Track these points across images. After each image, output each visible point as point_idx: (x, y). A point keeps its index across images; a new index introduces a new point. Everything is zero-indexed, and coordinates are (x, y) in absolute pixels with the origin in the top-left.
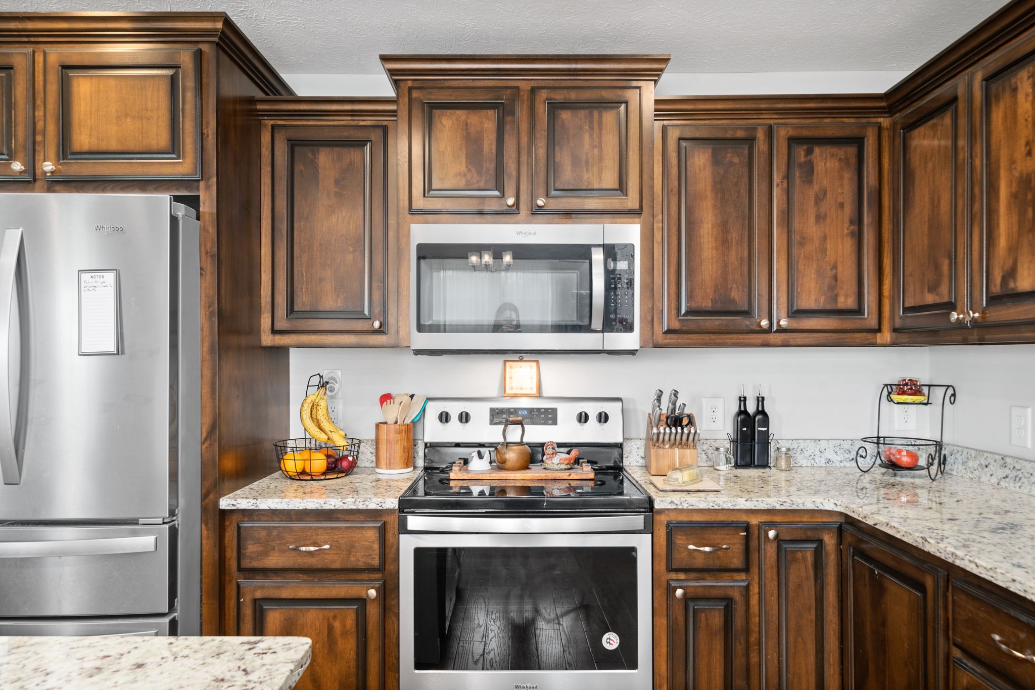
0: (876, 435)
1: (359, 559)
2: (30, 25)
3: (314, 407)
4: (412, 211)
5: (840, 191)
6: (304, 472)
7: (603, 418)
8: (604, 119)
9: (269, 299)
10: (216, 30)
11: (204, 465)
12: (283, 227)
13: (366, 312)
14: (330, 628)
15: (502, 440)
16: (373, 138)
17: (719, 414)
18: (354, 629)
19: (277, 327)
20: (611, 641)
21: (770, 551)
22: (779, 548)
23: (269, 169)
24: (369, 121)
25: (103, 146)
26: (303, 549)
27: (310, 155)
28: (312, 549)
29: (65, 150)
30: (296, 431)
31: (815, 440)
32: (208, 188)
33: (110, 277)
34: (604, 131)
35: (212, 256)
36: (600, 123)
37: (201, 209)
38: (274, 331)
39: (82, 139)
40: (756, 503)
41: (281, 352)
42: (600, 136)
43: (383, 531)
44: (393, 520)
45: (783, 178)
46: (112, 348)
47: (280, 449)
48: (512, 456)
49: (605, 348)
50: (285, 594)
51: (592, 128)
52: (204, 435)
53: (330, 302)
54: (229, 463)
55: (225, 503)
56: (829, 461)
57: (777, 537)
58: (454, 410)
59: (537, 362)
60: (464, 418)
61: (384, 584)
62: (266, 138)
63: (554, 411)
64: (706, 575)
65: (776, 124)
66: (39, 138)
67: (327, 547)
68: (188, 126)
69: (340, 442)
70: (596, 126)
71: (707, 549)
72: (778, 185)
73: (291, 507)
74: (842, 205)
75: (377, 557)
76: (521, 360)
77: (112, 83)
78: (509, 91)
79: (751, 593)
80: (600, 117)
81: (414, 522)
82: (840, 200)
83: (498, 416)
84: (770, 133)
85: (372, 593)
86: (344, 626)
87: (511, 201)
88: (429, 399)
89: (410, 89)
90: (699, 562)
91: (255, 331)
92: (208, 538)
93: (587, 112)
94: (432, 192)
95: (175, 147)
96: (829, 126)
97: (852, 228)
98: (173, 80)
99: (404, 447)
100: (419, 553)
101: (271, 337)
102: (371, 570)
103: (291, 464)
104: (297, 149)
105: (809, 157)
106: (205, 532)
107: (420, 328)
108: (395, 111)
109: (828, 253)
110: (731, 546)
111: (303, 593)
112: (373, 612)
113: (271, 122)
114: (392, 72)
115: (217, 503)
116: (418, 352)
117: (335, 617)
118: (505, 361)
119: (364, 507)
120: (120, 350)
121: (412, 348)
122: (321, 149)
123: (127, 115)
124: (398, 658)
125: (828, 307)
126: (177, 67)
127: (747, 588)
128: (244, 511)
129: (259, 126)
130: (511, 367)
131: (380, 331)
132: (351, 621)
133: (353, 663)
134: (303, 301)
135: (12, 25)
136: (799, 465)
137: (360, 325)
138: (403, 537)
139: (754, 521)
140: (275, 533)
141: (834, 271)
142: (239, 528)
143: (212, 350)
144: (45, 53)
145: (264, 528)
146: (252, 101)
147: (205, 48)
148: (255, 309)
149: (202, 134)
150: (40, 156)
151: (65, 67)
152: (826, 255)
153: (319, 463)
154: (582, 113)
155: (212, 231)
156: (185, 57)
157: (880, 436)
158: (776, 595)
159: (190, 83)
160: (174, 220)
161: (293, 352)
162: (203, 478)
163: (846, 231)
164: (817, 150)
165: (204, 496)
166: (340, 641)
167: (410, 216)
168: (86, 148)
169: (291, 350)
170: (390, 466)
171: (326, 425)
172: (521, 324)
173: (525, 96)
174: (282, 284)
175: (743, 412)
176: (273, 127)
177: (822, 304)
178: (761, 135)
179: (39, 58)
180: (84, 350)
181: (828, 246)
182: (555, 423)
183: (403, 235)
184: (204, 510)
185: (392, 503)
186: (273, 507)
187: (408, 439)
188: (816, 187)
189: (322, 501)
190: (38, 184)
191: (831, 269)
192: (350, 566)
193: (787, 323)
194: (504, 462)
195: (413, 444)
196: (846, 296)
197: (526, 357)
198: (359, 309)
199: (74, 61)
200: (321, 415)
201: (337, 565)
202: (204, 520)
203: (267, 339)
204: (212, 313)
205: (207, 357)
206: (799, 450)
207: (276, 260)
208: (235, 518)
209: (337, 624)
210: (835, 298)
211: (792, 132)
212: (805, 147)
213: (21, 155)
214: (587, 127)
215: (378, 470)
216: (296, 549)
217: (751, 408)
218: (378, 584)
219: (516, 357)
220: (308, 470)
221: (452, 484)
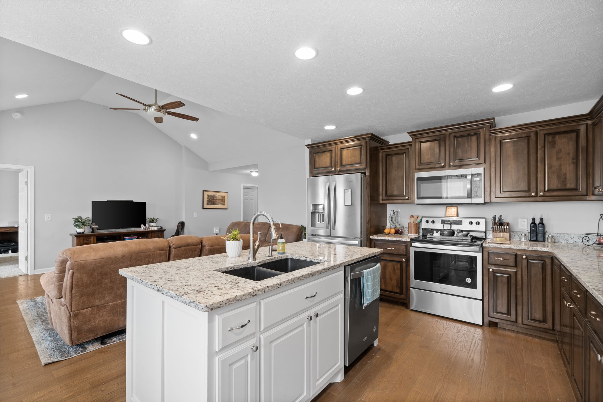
0: (597, 233)
1: (401, 252)
2: (335, 142)
3: (392, 218)
4: (416, 169)
5: (567, 149)
6: (389, 233)
7: (478, 223)
8: (472, 139)
9: (381, 192)
10: (369, 136)
11: (367, 229)
12: (385, 175)
13: (404, 195)
14: (394, 267)
15: (443, 229)
16: (406, 152)
17: (525, 223)
18: (400, 268)
19: (383, 199)
20: (469, 280)
21: (525, 262)
22: (528, 261)
23: (381, 162)
24: (405, 148)
25: (348, 164)
26: (388, 248)
27: (391, 158)
28: (390, 249)
29: (341, 165)
30: (388, 224)
31: (568, 234)
32: (368, 170)
33: (350, 190)
34: (472, 142)
35: (369, 184)
36: (471, 140)
37: (367, 175)
38: (382, 200)
39: (344, 162)
40: (518, 247)
41: (385, 205)
42: (471, 144)
43: (407, 246)
44: (409, 244)
45: (542, 147)
46: (350, 204)
47: (385, 227)
48: (446, 232)
49: (472, 203)
50: (384, 258)
51: (468, 142)
52: (367, 222)
53: (395, 193)
54: (372, 230)
55: (371, 237)
56: (575, 242)
57: (526, 258)
58: (430, 220)
59: (457, 207)
60: (433, 222)
61: (407, 259)
62: (380, 155)
63: (461, 221)
64: (502, 267)
65: (540, 130)
66: (337, 163)
67: (393, 249)
68: (364, 157)
69: (398, 226)
70: (469, 141)
71: (501, 259)
72: (540, 150)
73: (385, 239)
74: (569, 154)
75: (405, 252)
76: (452, 206)
77: (349, 150)
78: (442, 135)
79: (518, 274)
80: (471, 138)
81: (414, 244)
82: (567, 152)
83: (443, 222)
84: (536, 133)
85: (404, 260)
86: (397, 267)
87: (443, 165)
88: (423, 217)
89: (415, 139)
90: (498, 263)
91: (378, 200)
92: (368, 244)
93: (467, 137)
94: (421, 164)
95: (361, 162)
96: (563, 128)
97: (573, 161)
98: (361, 148)
99: (415, 229)
100: (415, 252)
101: (382, 201)
102: (404, 255)
103: (386, 231)
104: (388, 157)
105: (553, 139)
106: (367, 243)
107: (418, 198)
108: (411, 144)
109: (562, 170)
110: (510, 259)
111: (388, 259)
112: (404, 265)
113: (382, 151)
114: (410, 135)
115: (370, 237)
116: (417, 204)
117: (395, 265)
118: (447, 207)
119: (402, 240)
120: (352, 204)
121: (415, 203)
122: (393, 156)
123: (352, 157)
124: (410, 277)
125: (562, 188)
126: (361, 145)
127: (516, 272)
128: (375, 239)
129: (379, 152)
130: (448, 208)
131: (408, 199)
132: (399, 266)
133: (399, 276)
134: (389, 192)
135: (332, 142)
136: (561, 242)
137: (403, 198)
138: (411, 248)
139: (519, 253)
140: (382, 244)
141: (565, 176)
142: (374, 243)
143: (369, 204)
144: (338, 146)
145: (380, 243)
146: (377, 147)
147: (367, 140)
148: (378, 195)
149: (367, 158)
150: (337, 167)
151: (341, 149)
152: (561, 171)
153: (393, 231)
154: (465, 138)
155: (369, 179)
156: (363, 143)
157: (599, 233)
158: (527, 275)
159: (364, 148)
160: (361, 178)
161: (388, 205)
162: (367, 231)
163: (570, 162)
164: (557, 136)
165: (367, 235)
166: (396, 271)
167: (415, 170)
168: (345, 164)
169: (387, 204)
170: (411, 233)
171: (394, 222)
172: (448, 196)
173: (448, 136)
174: (384, 189)
175: (533, 223)
176: (382, 152)
177: (560, 187)
178: (533, 135)
179: (337, 147)
180: (346, 204)
181: (562, 168)
182: (461, 224)
183: (413, 176)
184: (367, 238)
185: (409, 240)
186: (381, 239)
187: (417, 227)
188: (557, 149)
189: (392, 238)
190: (337, 172)
191: (564, 175)
192: (398, 253)
193: (543, 194)
194: (443, 234)
195: (419, 228)
196: (570, 184)
197: (453, 205)
198: (403, 194)
199: (343, 147)
200: (394, 220)
201: (396, 253)
202: (367, 240)
203: (381, 202)
204: (369, 196)
205: (368, 206)
206: (560, 237)
207: (383, 183)
208: (373, 240)
209: (396, 267)
210: (566, 185)
211: (546, 132)
212: (552, 136)
213: (334, 167)
214: (467, 142)
215: (409, 235)
216: (387, 248)
217: (537, 222)
218: (405, 258)
219: (450, 206)
220: (390, 233)
221: (427, 238)
